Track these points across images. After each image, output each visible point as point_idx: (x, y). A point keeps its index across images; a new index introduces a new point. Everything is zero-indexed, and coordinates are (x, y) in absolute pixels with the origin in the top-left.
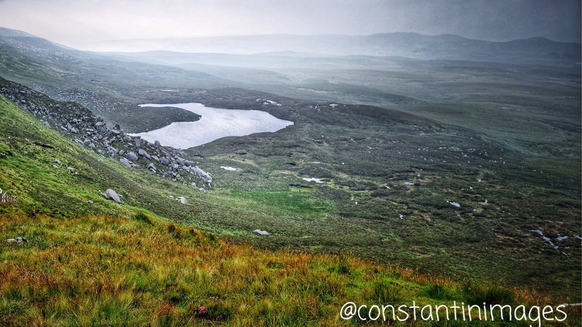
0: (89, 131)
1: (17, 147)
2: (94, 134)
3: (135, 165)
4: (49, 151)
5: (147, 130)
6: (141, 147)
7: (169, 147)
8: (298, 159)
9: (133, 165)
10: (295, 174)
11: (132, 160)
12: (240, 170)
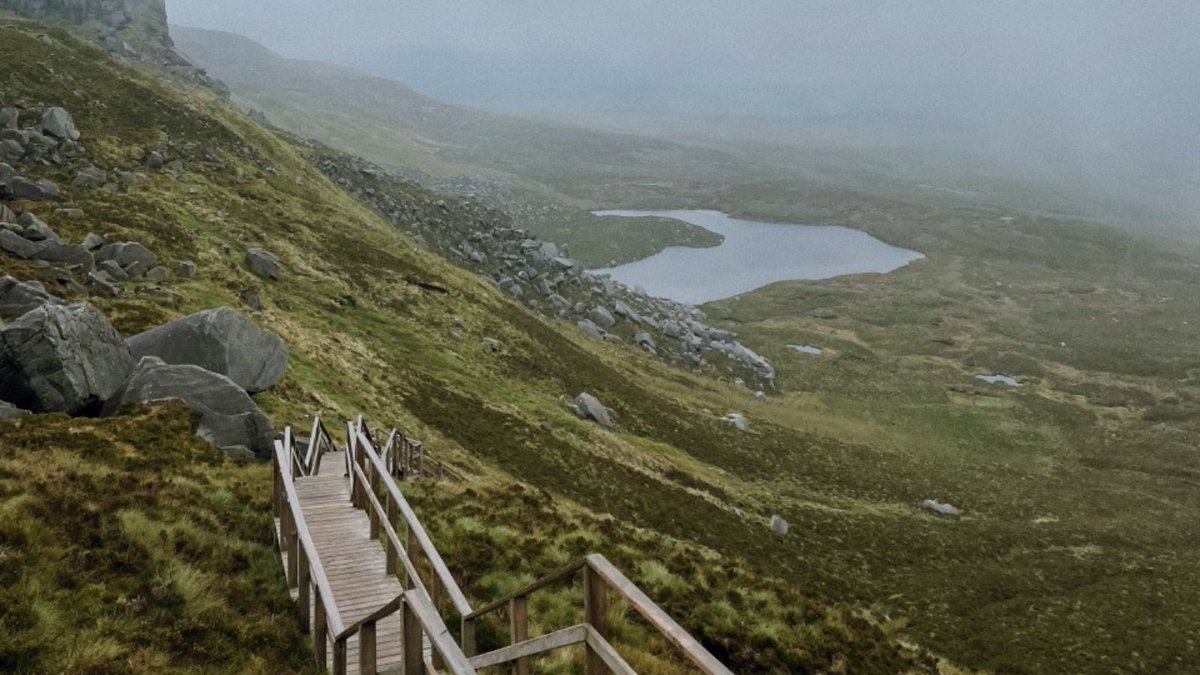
0: (508, 259)
1: (365, 287)
2: (521, 265)
3: (611, 336)
4: (439, 299)
5: (613, 262)
6: (617, 298)
7: (666, 300)
8: (955, 330)
9: (607, 335)
10: (957, 365)
11: (602, 325)
12: (831, 352)
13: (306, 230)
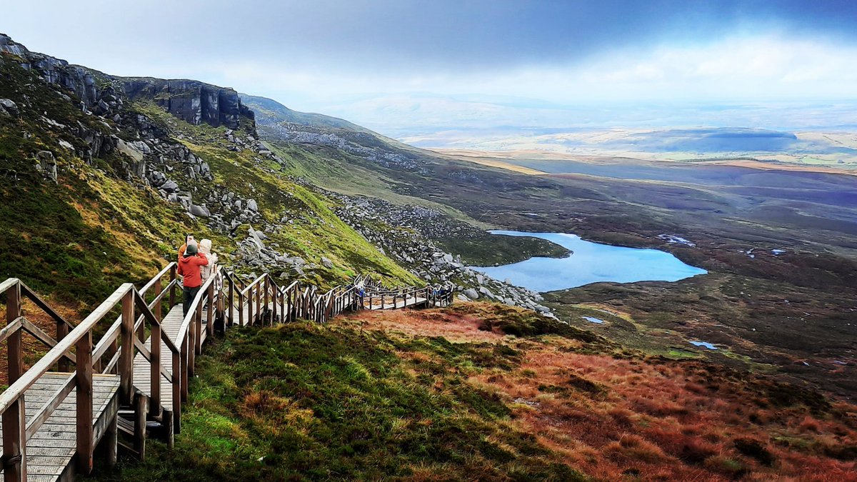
0: (426, 262)
2: (431, 265)
5: (497, 264)
6: (483, 285)
7: (521, 288)
8: (691, 317)
10: (681, 335)
12: (607, 323)
13: (338, 249)
